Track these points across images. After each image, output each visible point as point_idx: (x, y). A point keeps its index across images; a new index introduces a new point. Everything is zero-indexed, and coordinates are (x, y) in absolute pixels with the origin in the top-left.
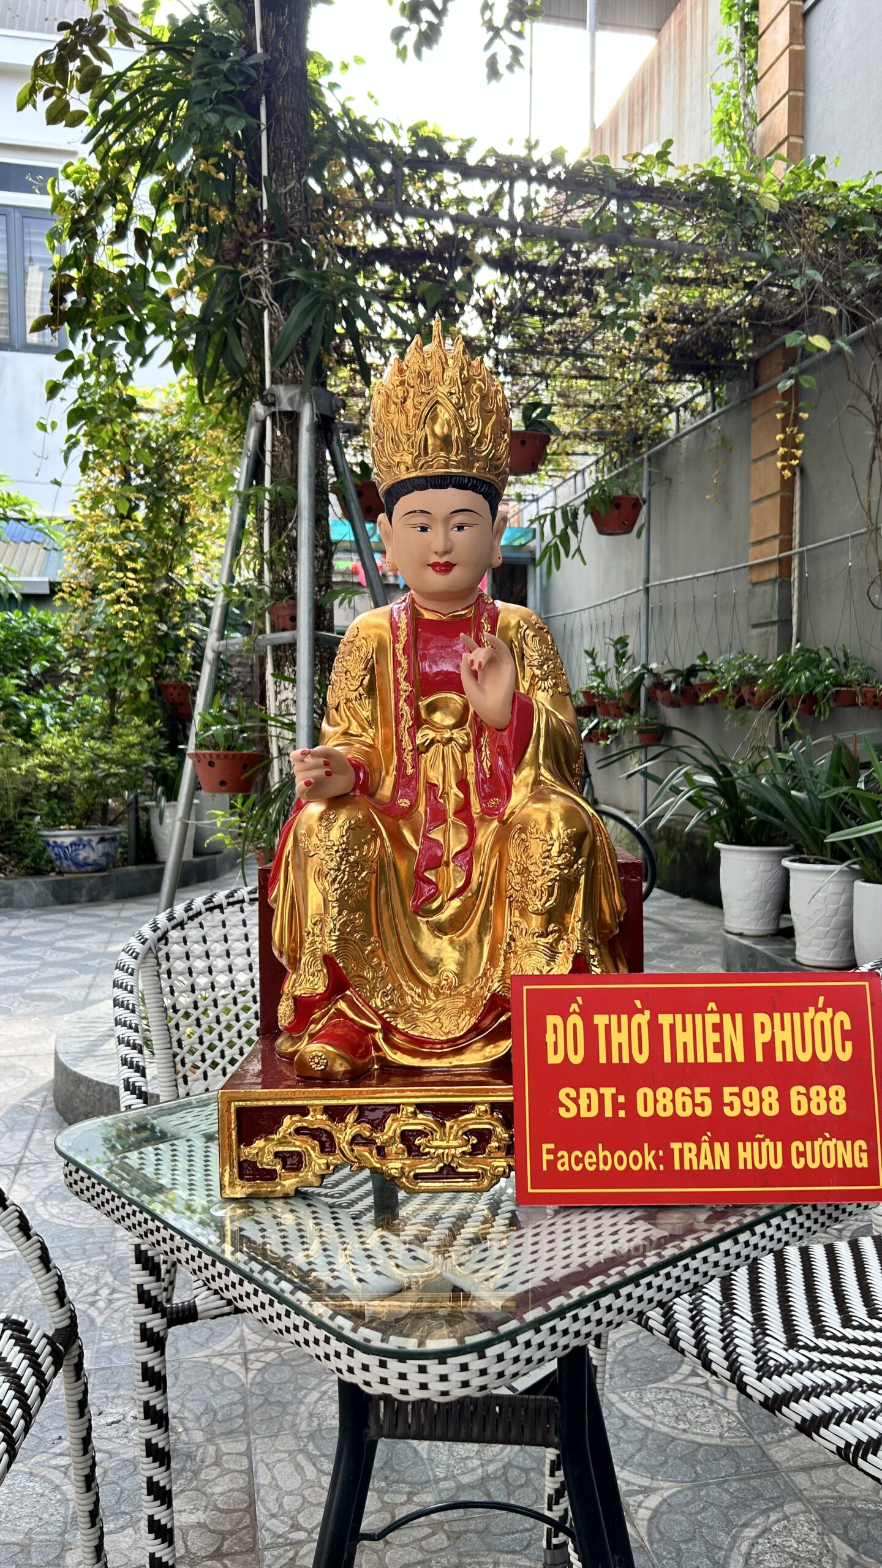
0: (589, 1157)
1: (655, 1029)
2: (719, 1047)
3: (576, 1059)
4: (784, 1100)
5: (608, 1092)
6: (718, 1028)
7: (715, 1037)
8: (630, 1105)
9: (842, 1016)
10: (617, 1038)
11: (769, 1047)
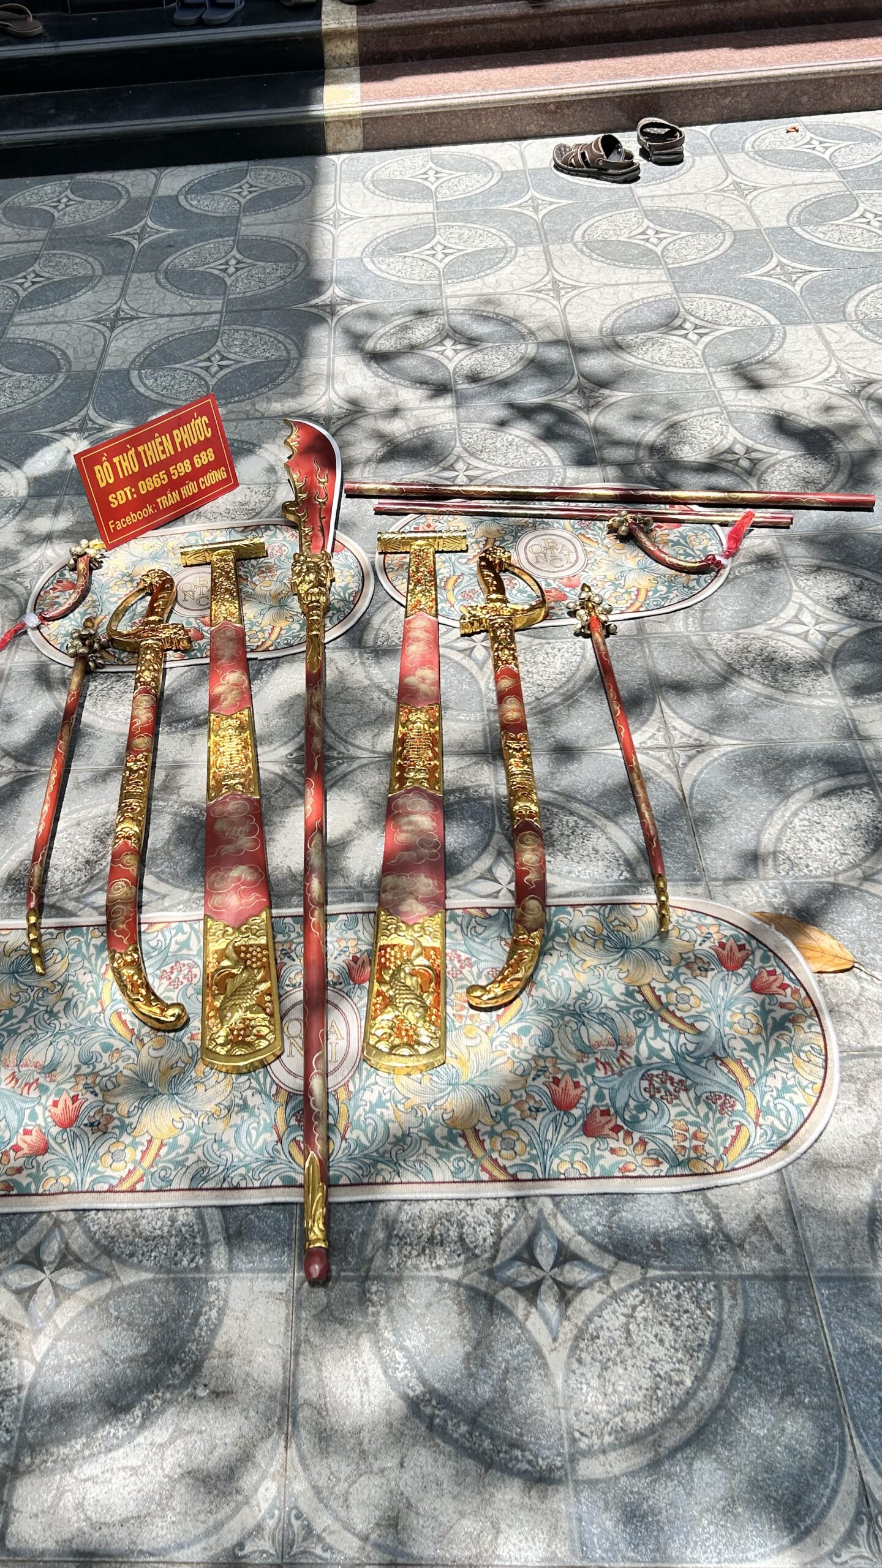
0: (128, 519)
1: (138, 454)
2: (164, 452)
3: (111, 481)
4: (192, 463)
5: (127, 489)
6: (161, 443)
7: (160, 448)
8: (137, 491)
9: (205, 418)
10: (124, 465)
11: (182, 443)
